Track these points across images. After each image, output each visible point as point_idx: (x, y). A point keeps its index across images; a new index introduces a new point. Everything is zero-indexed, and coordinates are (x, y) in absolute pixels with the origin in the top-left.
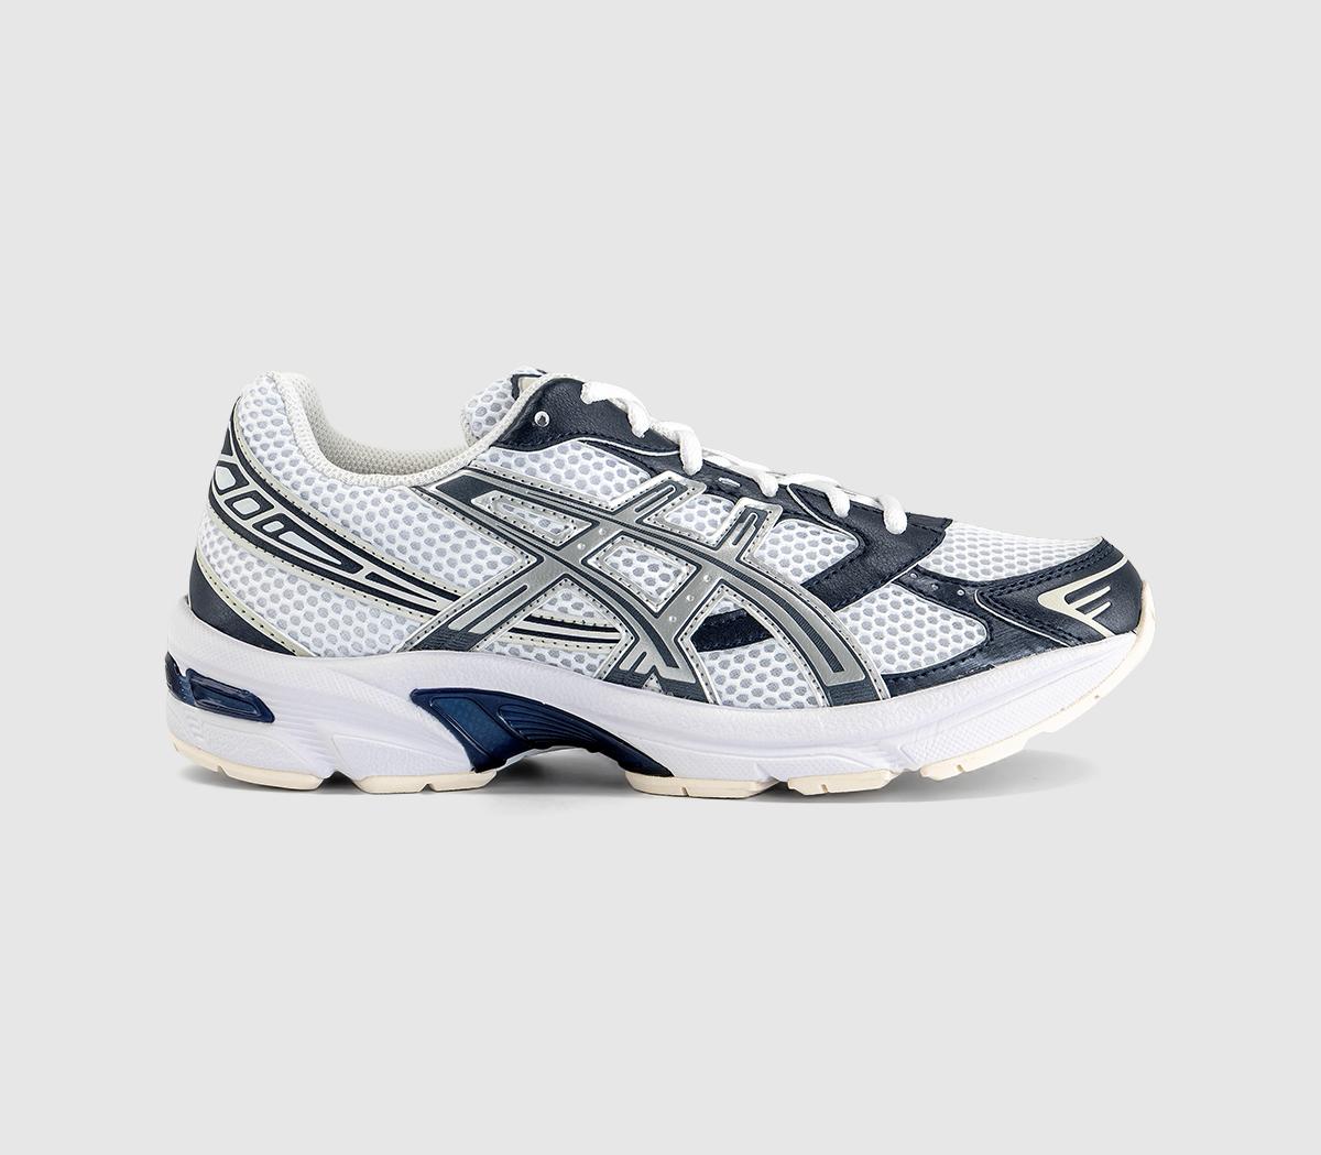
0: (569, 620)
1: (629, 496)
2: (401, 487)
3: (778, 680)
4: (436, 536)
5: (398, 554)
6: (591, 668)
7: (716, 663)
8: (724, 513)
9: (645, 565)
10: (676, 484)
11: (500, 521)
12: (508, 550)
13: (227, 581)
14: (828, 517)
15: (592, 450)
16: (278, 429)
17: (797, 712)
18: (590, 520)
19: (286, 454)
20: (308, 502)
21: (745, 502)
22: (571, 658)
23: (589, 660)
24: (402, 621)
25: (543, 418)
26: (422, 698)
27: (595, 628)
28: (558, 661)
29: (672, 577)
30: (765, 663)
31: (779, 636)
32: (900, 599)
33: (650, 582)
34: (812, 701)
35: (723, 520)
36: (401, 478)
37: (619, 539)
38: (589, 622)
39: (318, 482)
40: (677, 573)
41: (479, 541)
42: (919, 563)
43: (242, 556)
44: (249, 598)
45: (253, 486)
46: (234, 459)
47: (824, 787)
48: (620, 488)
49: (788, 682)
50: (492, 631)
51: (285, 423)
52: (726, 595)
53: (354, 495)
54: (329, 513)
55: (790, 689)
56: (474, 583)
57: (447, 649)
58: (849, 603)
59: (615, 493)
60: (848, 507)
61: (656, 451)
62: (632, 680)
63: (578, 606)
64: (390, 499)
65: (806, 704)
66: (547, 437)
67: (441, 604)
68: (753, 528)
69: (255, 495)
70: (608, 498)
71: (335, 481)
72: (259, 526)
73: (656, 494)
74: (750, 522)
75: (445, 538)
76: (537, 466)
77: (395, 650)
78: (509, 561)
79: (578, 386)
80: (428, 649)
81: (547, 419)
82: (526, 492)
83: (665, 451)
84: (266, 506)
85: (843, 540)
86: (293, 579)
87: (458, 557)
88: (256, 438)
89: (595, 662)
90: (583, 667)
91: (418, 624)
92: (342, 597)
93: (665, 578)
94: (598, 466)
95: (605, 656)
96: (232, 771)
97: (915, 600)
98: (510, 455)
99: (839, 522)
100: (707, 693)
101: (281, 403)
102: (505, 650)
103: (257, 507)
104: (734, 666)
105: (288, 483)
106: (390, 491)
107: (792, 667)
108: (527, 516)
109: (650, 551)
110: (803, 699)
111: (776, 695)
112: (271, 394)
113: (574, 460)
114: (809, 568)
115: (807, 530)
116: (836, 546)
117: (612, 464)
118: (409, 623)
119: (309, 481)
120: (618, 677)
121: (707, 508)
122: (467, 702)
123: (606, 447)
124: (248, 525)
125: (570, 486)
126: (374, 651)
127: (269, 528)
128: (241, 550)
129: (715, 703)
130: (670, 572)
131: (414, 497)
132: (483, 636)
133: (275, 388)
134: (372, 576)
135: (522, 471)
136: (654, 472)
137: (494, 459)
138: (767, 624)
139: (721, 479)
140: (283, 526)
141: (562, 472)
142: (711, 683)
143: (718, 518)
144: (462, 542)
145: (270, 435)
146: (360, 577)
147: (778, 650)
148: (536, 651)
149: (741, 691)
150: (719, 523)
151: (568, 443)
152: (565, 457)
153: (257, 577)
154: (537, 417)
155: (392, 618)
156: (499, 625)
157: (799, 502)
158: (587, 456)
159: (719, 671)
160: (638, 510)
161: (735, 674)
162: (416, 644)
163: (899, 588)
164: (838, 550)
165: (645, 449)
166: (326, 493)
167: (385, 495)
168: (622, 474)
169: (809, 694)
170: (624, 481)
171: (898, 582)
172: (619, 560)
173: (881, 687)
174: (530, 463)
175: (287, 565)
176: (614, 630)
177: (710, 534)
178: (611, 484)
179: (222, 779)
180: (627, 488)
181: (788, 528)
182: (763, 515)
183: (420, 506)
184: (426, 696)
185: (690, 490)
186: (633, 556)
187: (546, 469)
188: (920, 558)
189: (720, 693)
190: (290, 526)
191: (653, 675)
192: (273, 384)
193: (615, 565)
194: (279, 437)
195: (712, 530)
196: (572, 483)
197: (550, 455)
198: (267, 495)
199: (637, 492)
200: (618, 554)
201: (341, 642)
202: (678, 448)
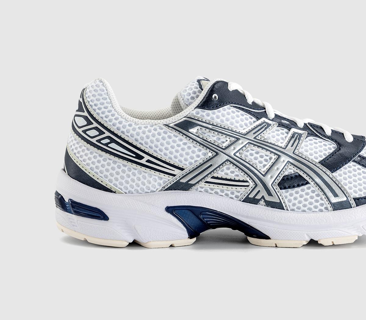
0: (228, 178)
1: (250, 128)
2: (159, 125)
3: (313, 200)
4: (175, 145)
5: (159, 152)
6: (237, 197)
7: (288, 194)
8: (286, 135)
9: (258, 156)
10: (267, 123)
11: (201, 138)
12: (204, 150)
13: (85, 163)
14: (324, 136)
15: (235, 109)
16: (105, 102)
17: (321, 213)
18: (237, 138)
19: (109, 112)
20: (120, 131)
21: (293, 130)
22: (229, 193)
23: (236, 194)
24: (161, 179)
25: (215, 97)
26: (170, 210)
27: (239, 181)
28: (223, 194)
29: (269, 160)
30: (307, 194)
31: (312, 183)
32: (356, 168)
33: (261, 162)
34: (326, 208)
35: (286, 137)
36: (159, 121)
37: (247, 145)
38: (237, 179)
39: (124, 123)
40: (271, 159)
41: (192, 147)
42: (360, 153)
43: (91, 153)
44: (96, 170)
45: (95, 125)
46: (86, 114)
47: (333, 242)
48: (246, 125)
49: (317, 201)
50: (198, 182)
51: (108, 99)
52: (290, 167)
53: (140, 128)
54: (129, 136)
55: (318, 204)
56: (191, 164)
57: (179, 190)
58: (337, 170)
59: (245, 127)
60: (331, 132)
61: (257, 110)
62: (254, 201)
63: (232, 172)
64: (155, 130)
65: (324, 210)
66: (218, 104)
67: (177, 172)
68: (297, 141)
69: (96, 128)
70: (242, 129)
71: (132, 123)
72: (99, 141)
73: (260, 127)
74: (296, 138)
75: (178, 146)
76: (214, 116)
77: (158, 190)
78: (205, 154)
79: (226, 84)
80: (171, 190)
81: (217, 97)
82: (210, 127)
83: (260, 110)
84: (101, 133)
85: (331, 145)
86: (115, 162)
87: (184, 153)
88: (95, 105)
89: (239, 194)
90: (233, 196)
91: (167, 180)
92: (136, 169)
93: (266, 160)
94: (238, 116)
95: (243, 192)
96: (90, 240)
97: (361, 168)
98: (204, 112)
99: (328, 137)
100: (284, 206)
101: (106, 91)
102: (203, 190)
103: (98, 133)
104: (295, 195)
105: (111, 124)
106: (155, 127)
107: (318, 195)
108: (211, 136)
109: (260, 150)
110: (323, 208)
111: (312, 206)
112: (101, 87)
113: (228, 114)
114: (321, 156)
115: (317, 141)
116: (329, 147)
117: (243, 115)
118: (163, 180)
119: (120, 123)
120: (247, 200)
121: (279, 132)
122: (187, 211)
123: (239, 108)
124: (94, 140)
125: (227, 124)
126: (149, 191)
127: (104, 142)
128: (91, 151)
129: (287, 210)
130: (268, 158)
131: (165, 129)
132: (194, 185)
133: (103, 85)
134: (148, 161)
135: (209, 118)
136: (258, 119)
137: (198, 113)
138: (307, 178)
139: (282, 121)
140: (109, 141)
141: (224, 119)
142: (286, 202)
143: (284, 136)
144: (186, 147)
145: (102, 104)
146: (143, 161)
147: (312, 189)
148: (215, 190)
149: (298, 205)
150: (284, 138)
151: (225, 107)
152: (225, 112)
153: (99, 162)
154: (213, 96)
155: (157, 178)
156: (201, 180)
157: (313, 130)
158: (233, 112)
159: (289, 197)
160: (254, 134)
161: (295, 199)
162: (166, 188)
163: (355, 164)
164: (330, 149)
165: (253, 109)
166: (128, 127)
167: (153, 128)
168: (247, 119)
169: (325, 206)
170: (247, 122)
171: (354, 161)
172: (248, 154)
173: (353, 202)
174: (211, 115)
175: (112, 157)
176: (247, 182)
177: (282, 143)
178: (243, 123)
179: (86, 243)
180: (249, 125)
181: (310, 140)
182: (300, 135)
183: (168, 133)
184: (172, 209)
185: (272, 126)
186: (253, 152)
187: (218, 117)
188: (360, 152)
189: (289, 206)
190: (113, 141)
191: (262, 199)
192: (102, 83)
193: (246, 156)
194: (106, 105)
195: (282, 141)
196: (228, 123)
197: (219, 112)
198: (102, 128)
199: (252, 126)
200: (248, 151)
201: (136, 187)
202: (265, 109)
